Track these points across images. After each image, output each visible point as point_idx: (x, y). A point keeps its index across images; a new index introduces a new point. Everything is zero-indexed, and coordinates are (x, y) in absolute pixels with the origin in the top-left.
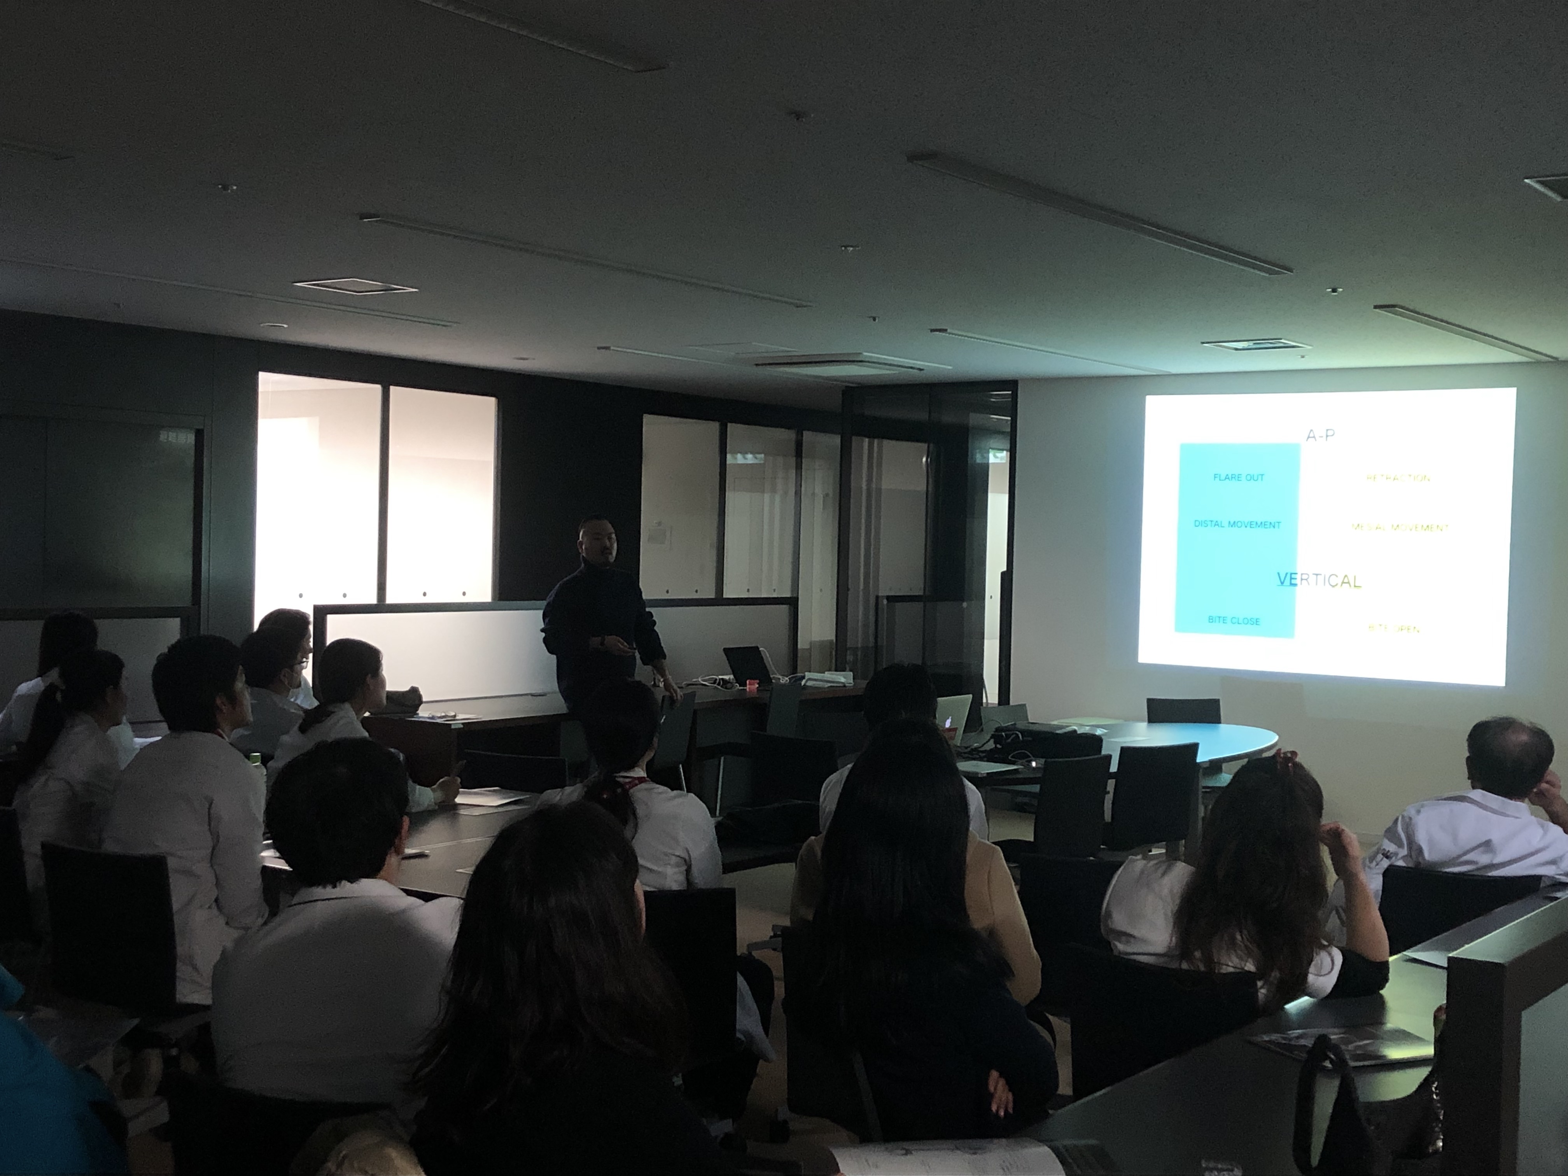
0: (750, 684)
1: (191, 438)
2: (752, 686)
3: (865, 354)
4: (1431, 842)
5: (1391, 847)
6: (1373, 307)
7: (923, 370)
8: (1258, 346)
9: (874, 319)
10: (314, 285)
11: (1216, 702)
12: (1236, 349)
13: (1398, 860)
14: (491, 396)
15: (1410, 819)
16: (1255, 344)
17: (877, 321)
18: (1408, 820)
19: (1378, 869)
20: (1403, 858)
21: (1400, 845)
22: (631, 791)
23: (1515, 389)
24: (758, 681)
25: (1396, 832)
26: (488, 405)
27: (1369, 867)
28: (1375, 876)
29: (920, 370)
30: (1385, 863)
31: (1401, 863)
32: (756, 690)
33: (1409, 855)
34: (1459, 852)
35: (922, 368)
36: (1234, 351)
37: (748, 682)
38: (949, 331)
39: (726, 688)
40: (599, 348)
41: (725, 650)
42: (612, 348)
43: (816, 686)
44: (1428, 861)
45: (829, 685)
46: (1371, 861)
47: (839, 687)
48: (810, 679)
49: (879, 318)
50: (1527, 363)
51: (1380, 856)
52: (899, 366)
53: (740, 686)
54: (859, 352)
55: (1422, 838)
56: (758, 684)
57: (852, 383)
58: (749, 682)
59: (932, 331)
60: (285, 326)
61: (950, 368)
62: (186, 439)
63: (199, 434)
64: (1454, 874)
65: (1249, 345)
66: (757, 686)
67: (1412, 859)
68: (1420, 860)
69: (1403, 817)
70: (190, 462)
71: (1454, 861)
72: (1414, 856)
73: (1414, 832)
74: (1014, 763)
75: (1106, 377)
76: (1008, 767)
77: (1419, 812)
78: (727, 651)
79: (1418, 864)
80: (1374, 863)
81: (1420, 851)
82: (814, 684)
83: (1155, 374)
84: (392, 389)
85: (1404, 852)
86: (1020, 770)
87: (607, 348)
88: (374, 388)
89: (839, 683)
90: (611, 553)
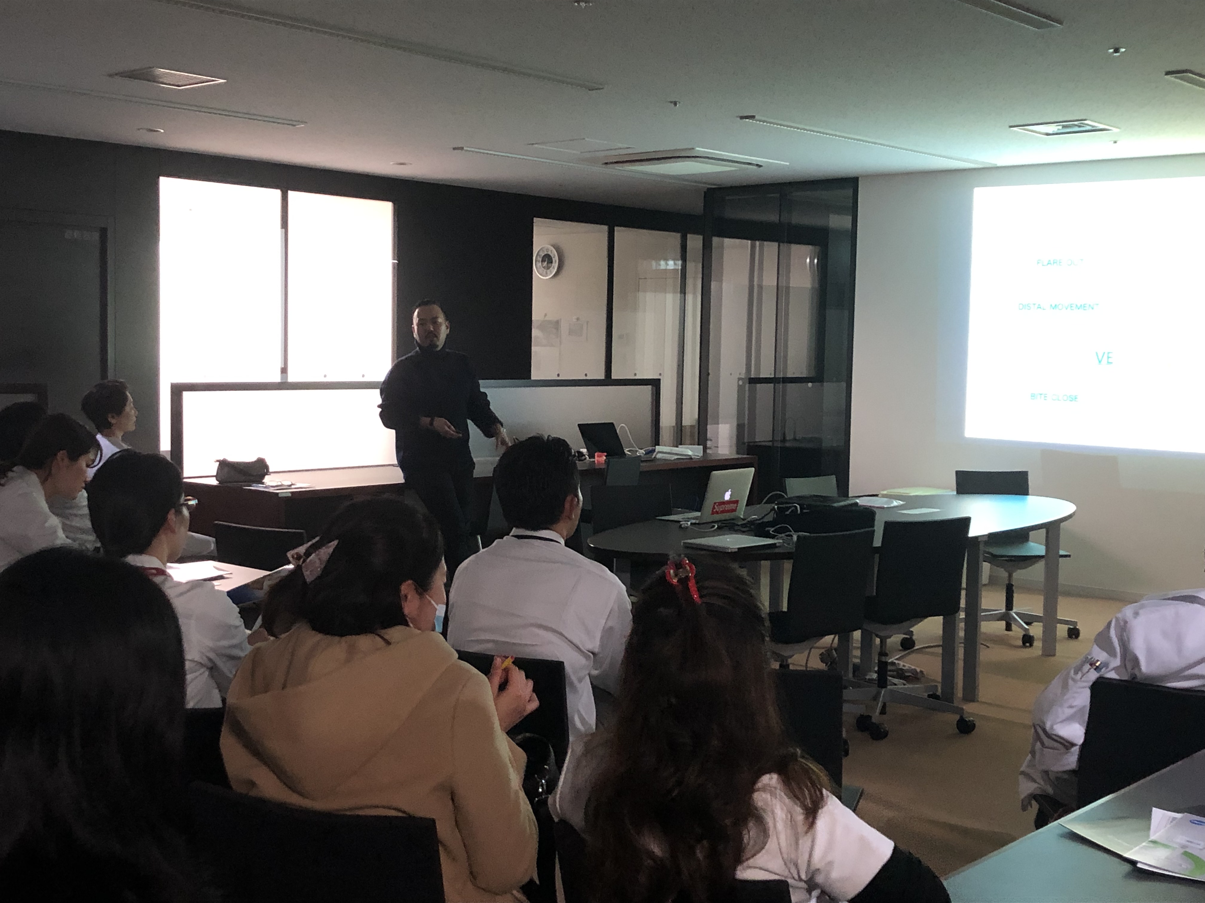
1: (96, 236)
2: (601, 458)
3: (698, 149)
4: (1150, 651)
5: (1100, 656)
6: (1164, 73)
9: (675, 104)
12: (1048, 134)
13: (1109, 671)
14: (391, 201)
15: (1126, 622)
17: (679, 106)
18: (1122, 623)
19: (1084, 681)
20: (1115, 669)
21: (1112, 653)
24: (606, 454)
25: (1109, 638)
26: (384, 210)
27: (1073, 680)
28: (1079, 690)
29: (760, 166)
30: (1093, 676)
31: (1112, 675)
32: (604, 462)
33: (1124, 664)
34: (1183, 664)
35: (759, 164)
36: (1046, 136)
37: (596, 454)
38: (757, 117)
40: (454, 149)
41: (579, 425)
42: (465, 148)
43: (666, 459)
44: (1145, 674)
45: (676, 457)
46: (1076, 673)
47: (687, 459)
48: (660, 452)
49: (679, 103)
51: (1088, 666)
52: (737, 162)
53: (591, 458)
54: (690, 147)
55: (1139, 648)
56: (606, 456)
57: (709, 184)
58: (599, 455)
59: (742, 118)
60: (162, 131)
61: (788, 164)
62: (91, 237)
63: (104, 233)
64: (1175, 689)
65: (1058, 129)
66: (605, 458)
67: (1126, 670)
68: (1136, 671)
69: (1117, 620)
70: (95, 256)
71: (1178, 675)
72: (1129, 666)
73: (1128, 639)
74: (773, 537)
76: (764, 541)
77: (1136, 614)
79: (1134, 677)
80: (1079, 675)
81: (1136, 661)
82: (664, 457)
83: (985, 166)
85: (1116, 662)
86: (777, 545)
87: (462, 148)
88: (277, 193)
89: (686, 455)
90: (436, 337)
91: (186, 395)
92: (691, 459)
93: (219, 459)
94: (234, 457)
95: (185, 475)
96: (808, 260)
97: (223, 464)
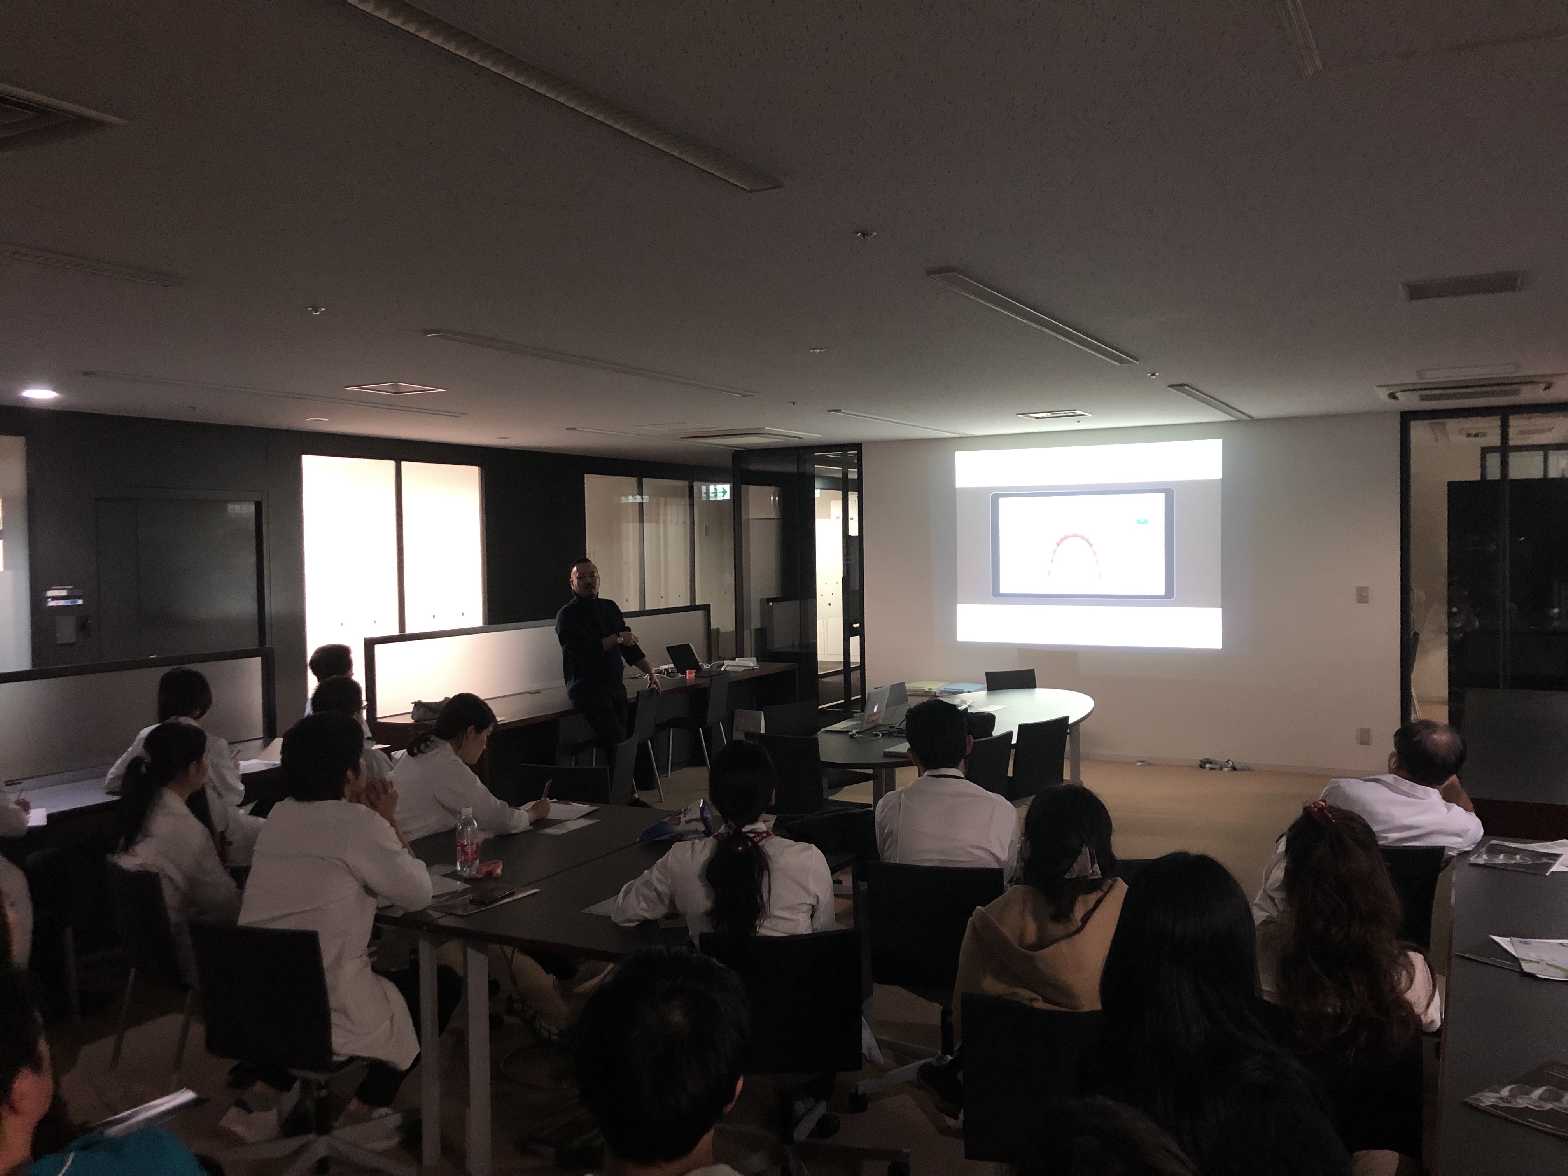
0: (690, 673)
1: (252, 508)
2: (690, 675)
3: (766, 428)
6: (1168, 386)
7: (802, 438)
8: (1053, 415)
9: (794, 404)
10: (361, 388)
11: (1032, 672)
12: (1037, 418)
14: (476, 466)
16: (1052, 414)
17: (796, 405)
22: (761, 843)
23: (1222, 439)
24: (695, 671)
26: (472, 474)
29: (800, 438)
32: (694, 678)
35: (801, 436)
37: (687, 671)
38: (842, 411)
39: (670, 677)
40: (567, 429)
41: (667, 648)
42: (578, 429)
43: (733, 670)
45: (743, 669)
48: (728, 666)
49: (797, 403)
50: (1232, 421)
52: (783, 436)
53: (681, 674)
54: (762, 427)
56: (695, 673)
58: (689, 672)
59: (829, 411)
60: (327, 420)
61: (821, 436)
62: (247, 510)
63: (258, 505)
66: (695, 674)
70: (252, 526)
75: (921, 439)
78: (669, 649)
82: (732, 669)
83: (963, 436)
84: (403, 463)
87: (575, 429)
88: (391, 464)
89: (749, 667)
90: (594, 588)
91: (378, 647)
92: (753, 669)
93: (414, 701)
94: (426, 699)
95: (378, 716)
96: (772, 498)
97: (418, 705)
